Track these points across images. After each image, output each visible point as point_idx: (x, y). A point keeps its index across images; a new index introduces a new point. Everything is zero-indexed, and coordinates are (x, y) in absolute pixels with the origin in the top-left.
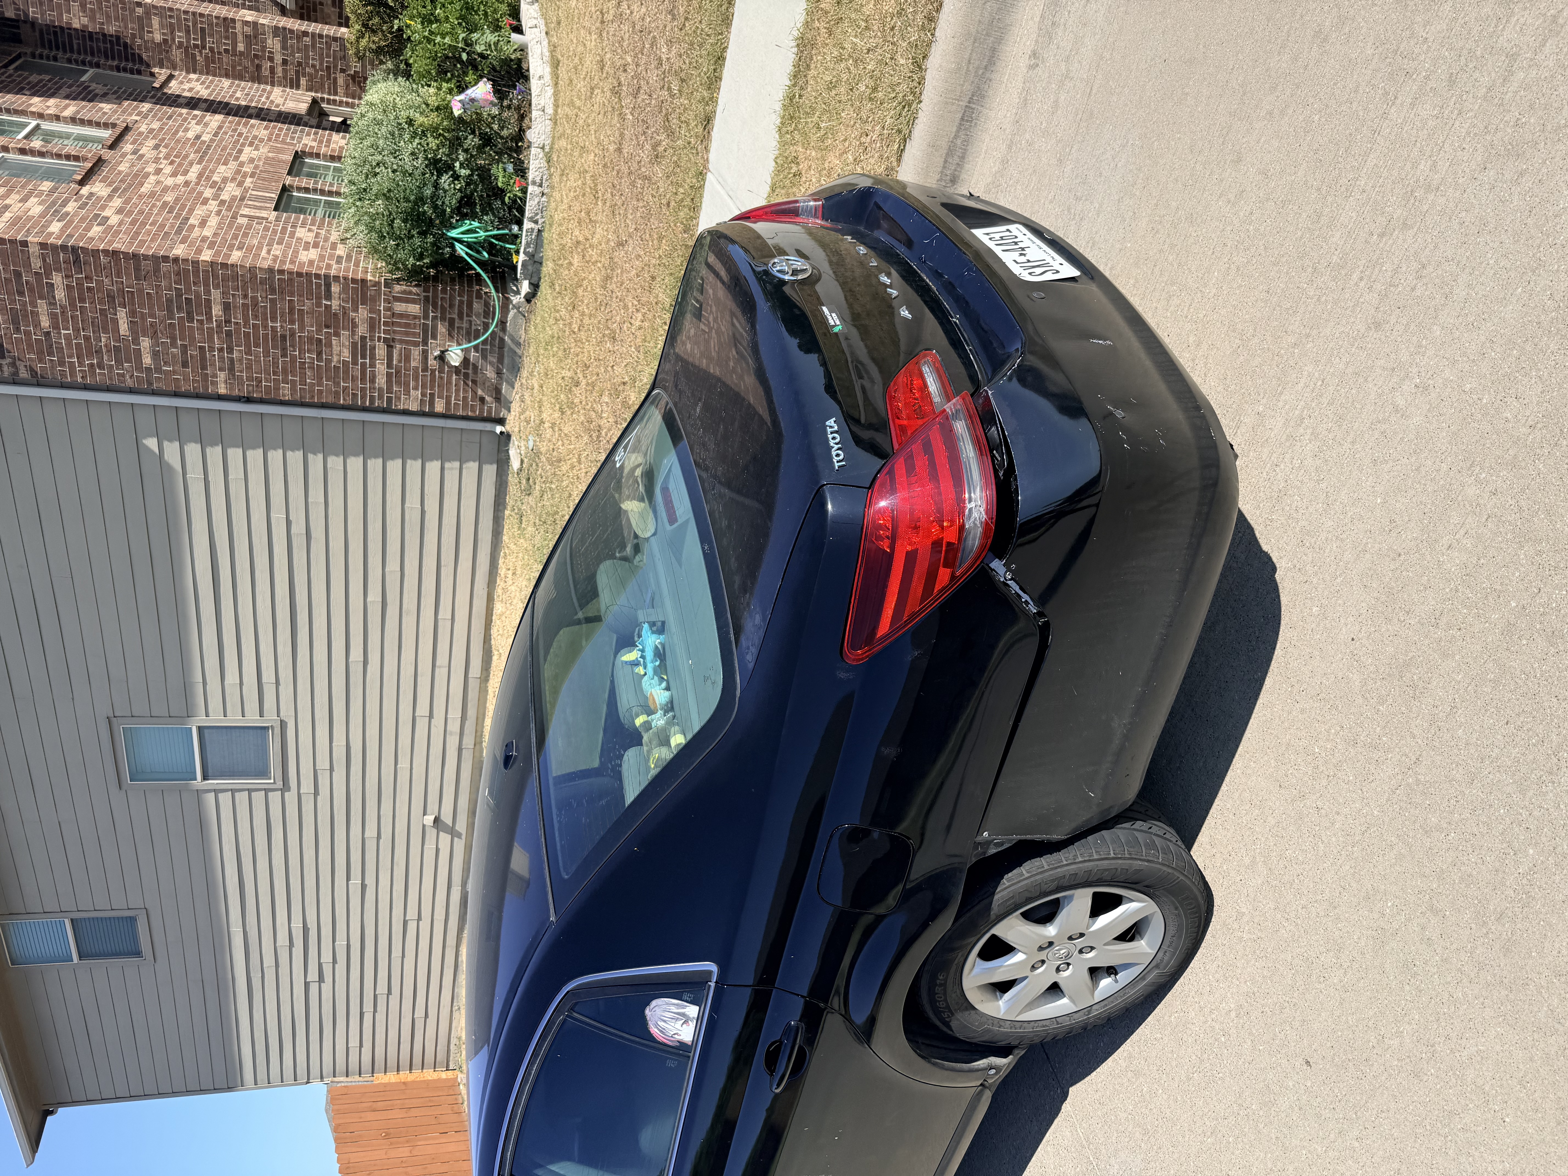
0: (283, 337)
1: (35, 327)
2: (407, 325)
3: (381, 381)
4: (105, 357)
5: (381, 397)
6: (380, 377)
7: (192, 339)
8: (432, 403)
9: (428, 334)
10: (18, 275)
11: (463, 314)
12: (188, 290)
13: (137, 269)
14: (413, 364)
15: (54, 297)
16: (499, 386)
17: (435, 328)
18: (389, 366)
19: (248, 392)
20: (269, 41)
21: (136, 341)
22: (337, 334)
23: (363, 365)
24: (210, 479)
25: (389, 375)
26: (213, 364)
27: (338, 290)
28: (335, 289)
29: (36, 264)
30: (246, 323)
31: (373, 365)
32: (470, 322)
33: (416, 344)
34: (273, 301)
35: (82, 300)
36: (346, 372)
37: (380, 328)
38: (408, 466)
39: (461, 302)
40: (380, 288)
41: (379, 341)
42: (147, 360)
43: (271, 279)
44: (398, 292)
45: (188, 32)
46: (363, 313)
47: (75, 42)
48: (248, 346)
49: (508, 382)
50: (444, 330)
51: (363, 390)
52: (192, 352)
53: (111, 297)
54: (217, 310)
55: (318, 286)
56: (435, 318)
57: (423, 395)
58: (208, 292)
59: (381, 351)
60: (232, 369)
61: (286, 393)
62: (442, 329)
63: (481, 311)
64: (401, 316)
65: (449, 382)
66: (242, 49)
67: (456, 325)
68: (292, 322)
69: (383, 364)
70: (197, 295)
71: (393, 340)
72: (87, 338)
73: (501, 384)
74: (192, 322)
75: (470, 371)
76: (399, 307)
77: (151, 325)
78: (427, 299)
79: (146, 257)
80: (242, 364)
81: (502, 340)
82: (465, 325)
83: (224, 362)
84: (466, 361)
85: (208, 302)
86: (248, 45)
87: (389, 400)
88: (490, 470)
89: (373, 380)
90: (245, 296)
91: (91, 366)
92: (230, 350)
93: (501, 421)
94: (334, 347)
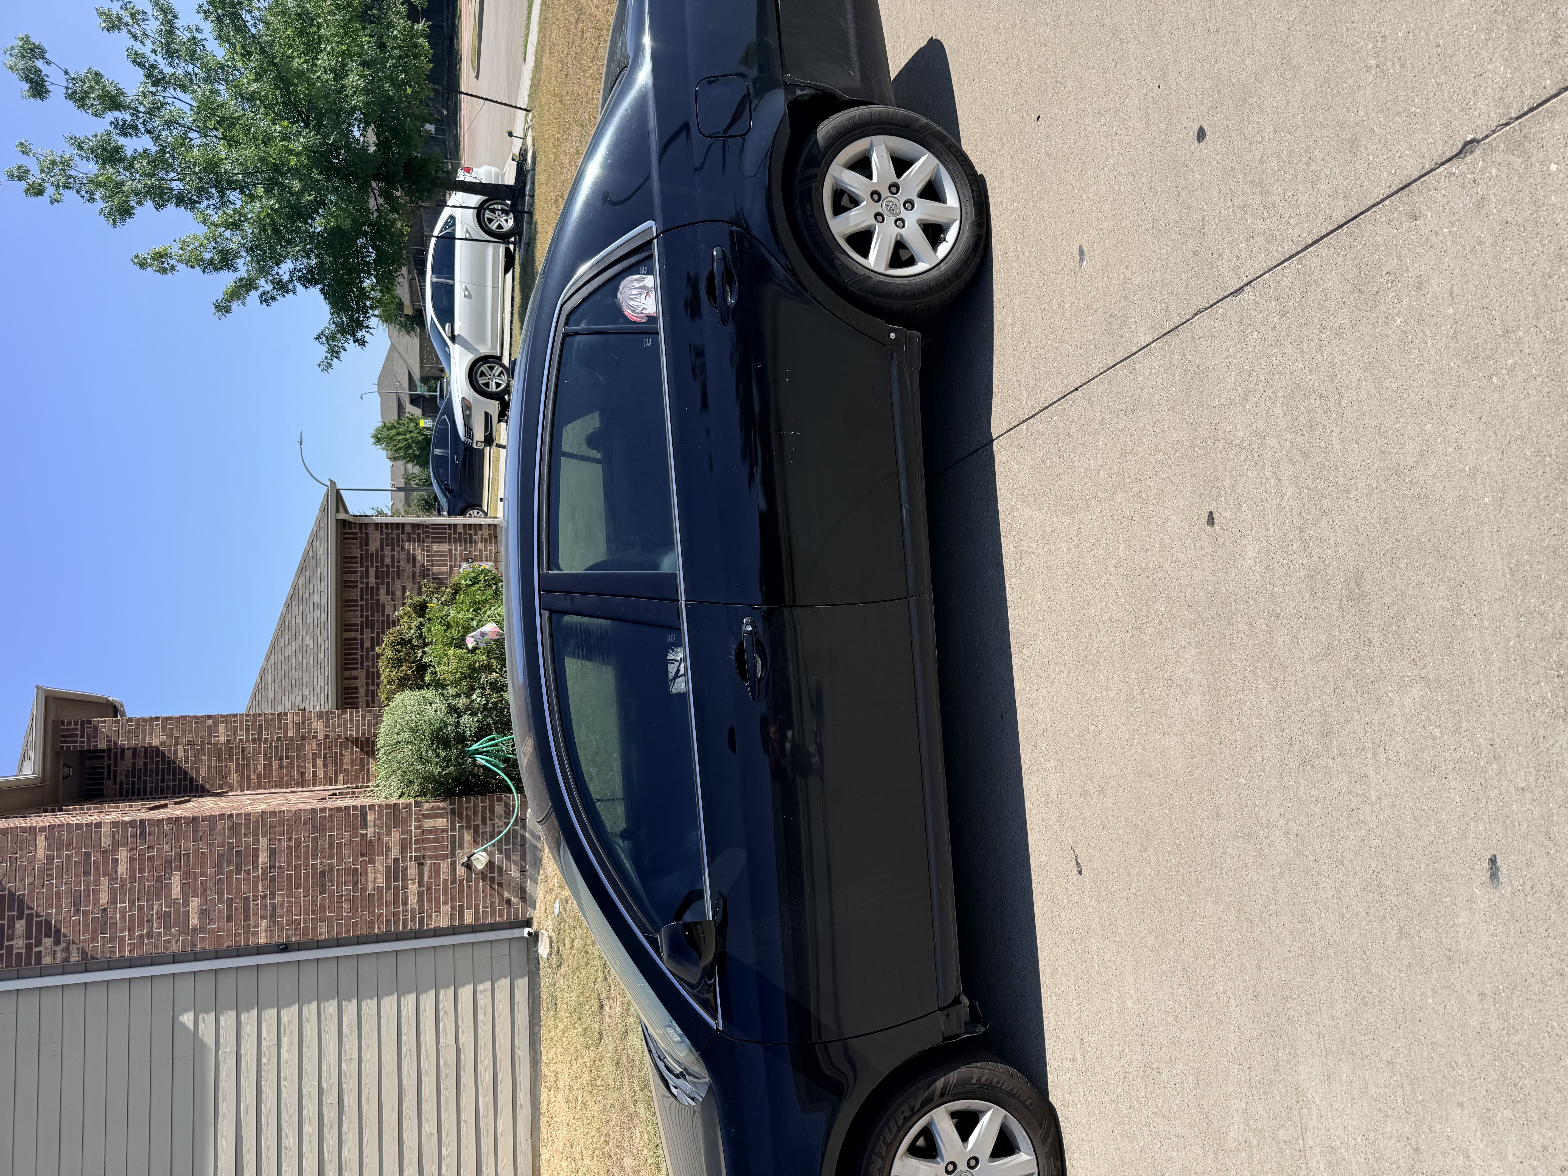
0: (323, 873)
1: (94, 905)
2: (436, 840)
3: (413, 901)
4: (155, 925)
5: (413, 919)
6: (412, 897)
7: (238, 890)
8: (461, 916)
9: (455, 844)
10: (88, 855)
11: (486, 818)
12: (239, 843)
13: (195, 831)
14: (442, 878)
15: (116, 872)
16: (523, 885)
17: (461, 837)
18: (420, 884)
19: (287, 937)
20: (315, 724)
21: (186, 904)
22: (372, 861)
23: (396, 887)
24: (242, 1052)
25: (420, 894)
26: (255, 914)
27: (373, 818)
28: (371, 817)
29: (106, 842)
30: (289, 864)
31: (405, 887)
32: (493, 825)
33: (445, 857)
34: (315, 840)
35: (141, 870)
36: (380, 899)
37: (411, 847)
38: (441, 996)
39: (484, 808)
40: (411, 808)
41: (410, 861)
42: (194, 921)
43: (314, 818)
44: (428, 810)
45: (248, 730)
46: (396, 836)
47: (149, 785)
48: (290, 889)
49: (531, 879)
50: (470, 838)
51: (396, 914)
52: (239, 904)
53: (169, 862)
54: (263, 858)
55: (356, 816)
56: (461, 828)
57: (453, 908)
58: (257, 842)
59: (412, 870)
60: (273, 916)
61: (323, 932)
62: (468, 837)
63: (502, 813)
64: (430, 832)
65: (477, 890)
66: (292, 735)
67: (481, 831)
68: (331, 857)
69: (414, 883)
70: (247, 846)
71: (424, 857)
72: (141, 908)
73: (525, 882)
74: (240, 874)
75: (496, 875)
76: (429, 824)
77: (202, 883)
78: (453, 811)
79: (204, 819)
80: (282, 908)
81: (523, 837)
82: (488, 829)
83: (266, 909)
84: (490, 864)
85: (256, 850)
86: (297, 731)
87: (421, 920)
88: (522, 984)
89: (405, 903)
90: (290, 839)
91: (141, 936)
92: (273, 896)
93: (528, 923)
94: (369, 874)
